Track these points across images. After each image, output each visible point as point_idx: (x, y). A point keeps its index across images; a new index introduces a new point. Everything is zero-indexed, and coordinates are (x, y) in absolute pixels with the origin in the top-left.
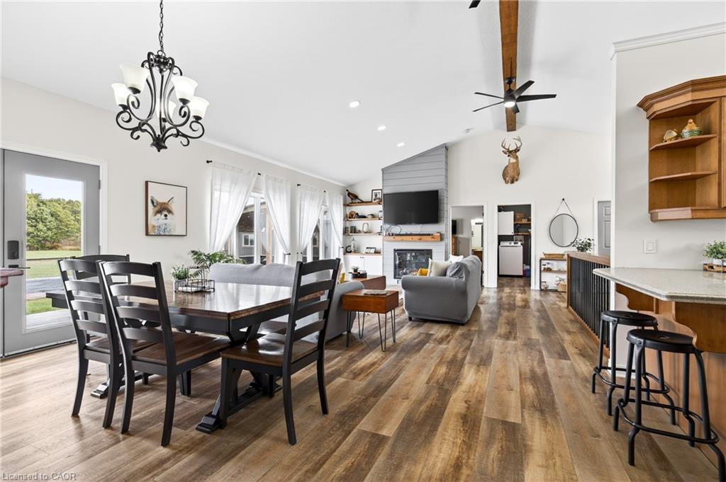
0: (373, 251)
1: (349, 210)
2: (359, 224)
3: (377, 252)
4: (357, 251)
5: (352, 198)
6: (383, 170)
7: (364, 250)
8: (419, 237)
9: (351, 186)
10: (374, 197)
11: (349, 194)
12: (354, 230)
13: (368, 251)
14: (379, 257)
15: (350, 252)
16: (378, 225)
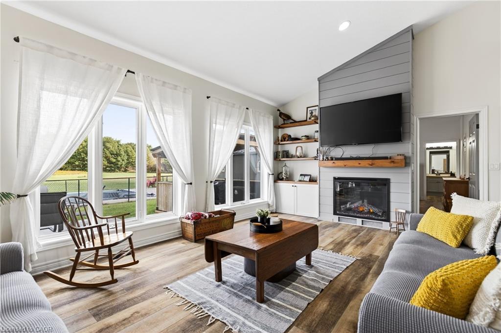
0: (307, 178)
1: (281, 133)
2: (291, 148)
3: (312, 180)
4: (289, 178)
5: (283, 119)
6: (320, 80)
7: (297, 177)
8: (370, 162)
9: (284, 105)
10: (309, 115)
11: (281, 114)
12: (287, 155)
13: (301, 178)
14: (314, 187)
15: (282, 179)
16: (313, 148)
